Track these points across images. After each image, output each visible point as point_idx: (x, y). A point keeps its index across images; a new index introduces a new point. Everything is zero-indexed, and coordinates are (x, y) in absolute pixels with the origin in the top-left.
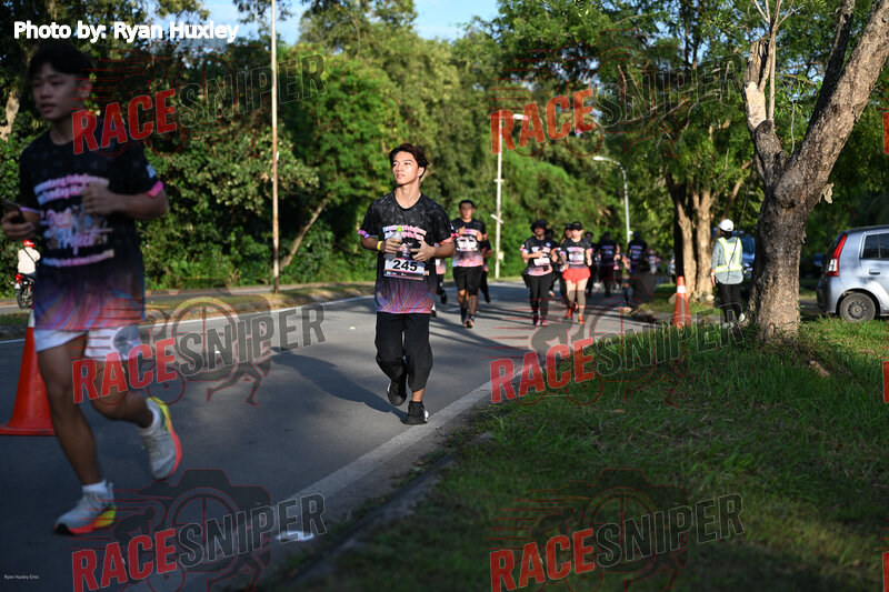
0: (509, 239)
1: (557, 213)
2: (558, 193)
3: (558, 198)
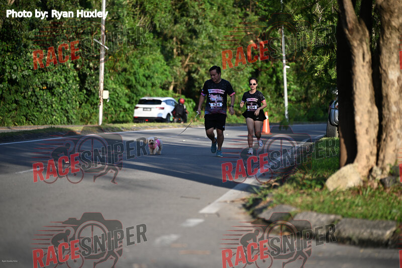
0: (135, 74)
1: (196, 42)
2: (196, 17)
3: (197, 22)
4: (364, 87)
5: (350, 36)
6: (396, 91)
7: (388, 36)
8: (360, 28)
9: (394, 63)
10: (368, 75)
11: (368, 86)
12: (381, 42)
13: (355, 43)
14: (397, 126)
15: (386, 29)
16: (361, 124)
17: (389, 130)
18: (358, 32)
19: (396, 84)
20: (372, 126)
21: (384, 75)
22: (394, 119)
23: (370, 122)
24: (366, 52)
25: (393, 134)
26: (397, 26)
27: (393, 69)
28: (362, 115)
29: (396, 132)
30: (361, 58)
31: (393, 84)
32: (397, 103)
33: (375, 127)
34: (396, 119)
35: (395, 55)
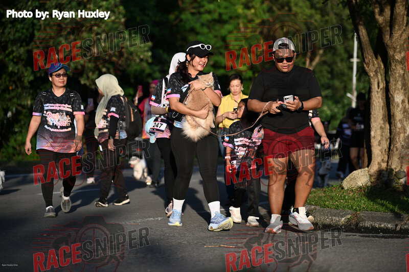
4: (378, 108)
5: (367, 69)
6: (400, 111)
7: (394, 68)
8: (376, 62)
9: (399, 89)
10: (382, 99)
11: (381, 108)
12: (390, 73)
13: (372, 74)
14: (401, 139)
15: (392, 62)
16: (374, 137)
17: (395, 142)
18: (374, 65)
19: (401, 105)
20: (384, 138)
21: (392, 98)
22: (399, 134)
23: (382, 136)
24: (380, 81)
25: (399, 145)
26: (399, 59)
27: (398, 93)
28: (376, 130)
29: (401, 143)
30: (376, 86)
31: (398, 106)
32: (401, 121)
33: (387, 140)
34: (401, 133)
35: (400, 83)
